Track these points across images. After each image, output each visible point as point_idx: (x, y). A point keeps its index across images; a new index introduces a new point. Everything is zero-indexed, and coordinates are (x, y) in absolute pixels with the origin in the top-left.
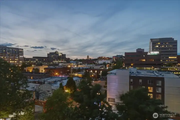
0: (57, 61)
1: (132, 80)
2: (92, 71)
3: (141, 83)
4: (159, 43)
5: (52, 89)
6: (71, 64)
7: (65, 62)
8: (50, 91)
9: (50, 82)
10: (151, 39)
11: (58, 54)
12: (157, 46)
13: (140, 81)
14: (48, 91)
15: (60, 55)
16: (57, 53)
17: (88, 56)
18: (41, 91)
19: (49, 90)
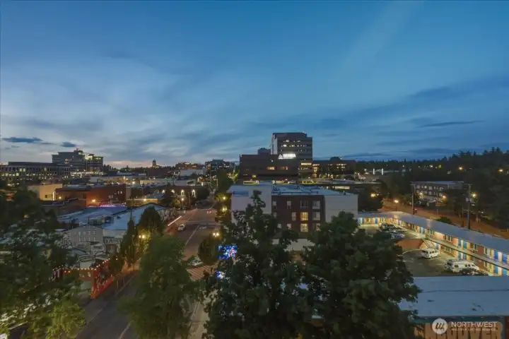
0: (80, 171)
1: (275, 203)
2: (175, 190)
3: (289, 207)
4: (287, 141)
5: (104, 238)
6: (121, 179)
7: (102, 174)
8: (96, 243)
9: (95, 221)
10: (274, 134)
11: (82, 157)
12: (285, 146)
13: (289, 203)
14: (93, 243)
15: (87, 158)
16: (80, 153)
17: (154, 162)
18: (71, 245)
19: (95, 241)
